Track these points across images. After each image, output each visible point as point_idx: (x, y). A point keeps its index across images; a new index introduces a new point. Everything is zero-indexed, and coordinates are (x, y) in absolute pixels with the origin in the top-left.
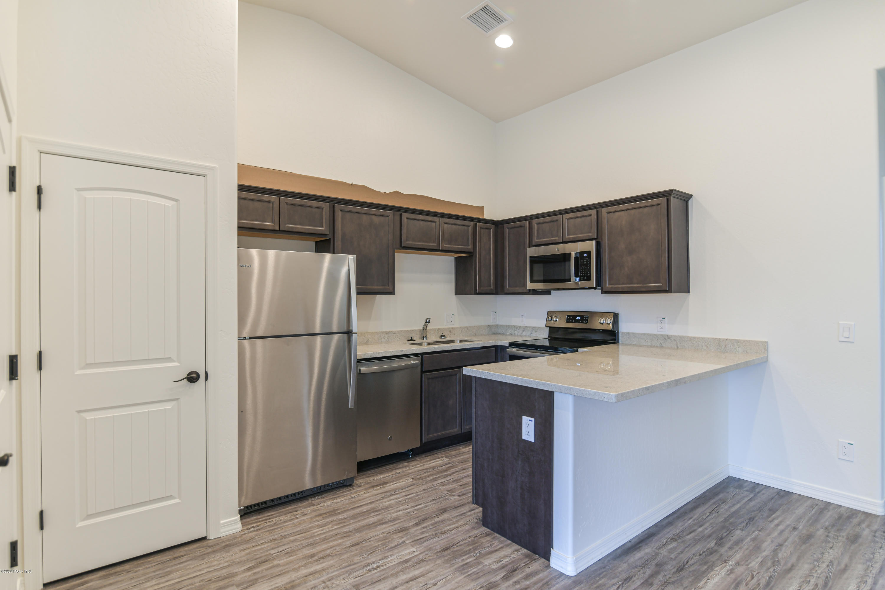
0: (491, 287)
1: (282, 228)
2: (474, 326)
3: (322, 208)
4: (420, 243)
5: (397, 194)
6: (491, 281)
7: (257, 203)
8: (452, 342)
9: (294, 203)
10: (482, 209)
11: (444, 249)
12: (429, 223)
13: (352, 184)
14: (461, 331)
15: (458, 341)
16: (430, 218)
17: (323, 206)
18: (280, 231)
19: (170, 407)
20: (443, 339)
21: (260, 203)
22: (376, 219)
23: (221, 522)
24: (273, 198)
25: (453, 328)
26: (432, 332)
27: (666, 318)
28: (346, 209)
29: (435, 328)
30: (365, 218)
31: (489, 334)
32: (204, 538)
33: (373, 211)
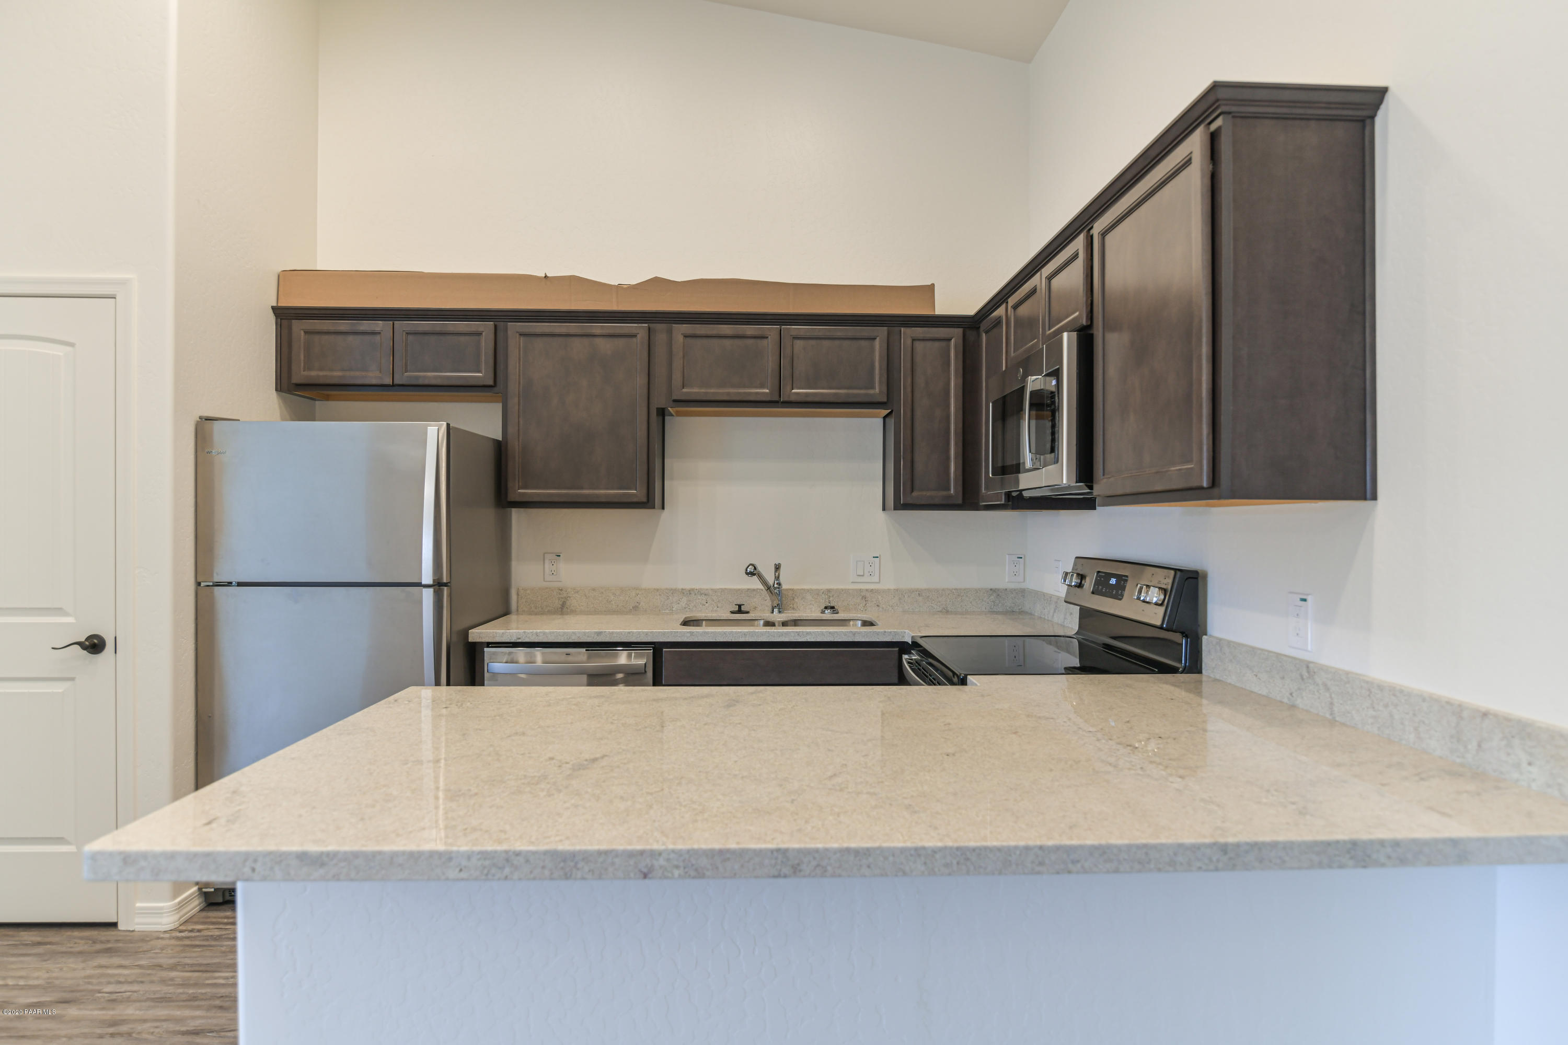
0: (949, 489)
1: (397, 382)
2: (943, 590)
3: (480, 334)
4: (721, 391)
5: (657, 283)
6: (948, 474)
7: (351, 338)
8: (844, 622)
9: (421, 329)
10: (929, 291)
11: (793, 398)
12: (750, 342)
13: (546, 277)
14: (900, 599)
15: (859, 623)
16: (750, 330)
17: (481, 329)
18: (393, 385)
19: (60, 691)
20: (828, 615)
21: (359, 338)
22: (606, 346)
23: (138, 905)
24: (379, 325)
25: (872, 590)
26: (809, 597)
27: (1309, 598)
28: (532, 330)
29: (814, 587)
30: (578, 347)
31: (993, 612)
32: (114, 925)
33: (597, 328)
